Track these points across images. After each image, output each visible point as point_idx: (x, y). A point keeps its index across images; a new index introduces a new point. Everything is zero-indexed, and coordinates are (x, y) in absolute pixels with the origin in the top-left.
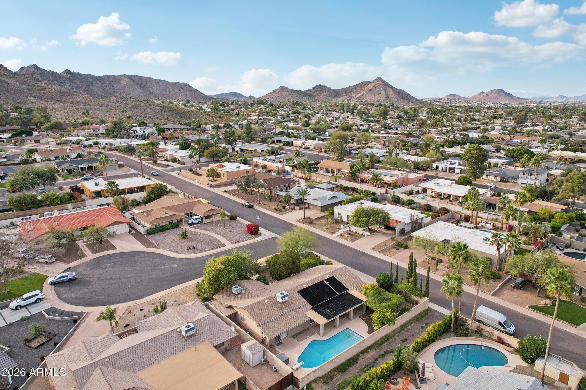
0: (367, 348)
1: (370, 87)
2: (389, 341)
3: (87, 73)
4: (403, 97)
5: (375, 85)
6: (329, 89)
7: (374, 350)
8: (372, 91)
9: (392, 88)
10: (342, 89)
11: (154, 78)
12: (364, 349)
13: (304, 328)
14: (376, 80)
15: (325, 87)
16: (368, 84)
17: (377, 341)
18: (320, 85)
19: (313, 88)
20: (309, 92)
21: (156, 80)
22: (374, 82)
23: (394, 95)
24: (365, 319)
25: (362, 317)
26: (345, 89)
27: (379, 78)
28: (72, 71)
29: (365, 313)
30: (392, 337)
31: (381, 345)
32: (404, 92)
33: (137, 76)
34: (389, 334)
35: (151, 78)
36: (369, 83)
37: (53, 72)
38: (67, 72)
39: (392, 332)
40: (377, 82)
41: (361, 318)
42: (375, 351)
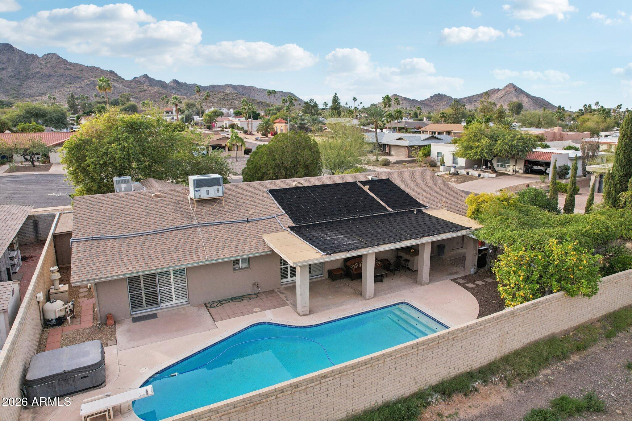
0: (471, 375)
1: (500, 94)
2: (569, 362)
3: (193, 83)
4: (541, 106)
5: (505, 92)
6: (450, 98)
7: (502, 387)
8: (502, 99)
9: (527, 95)
10: (465, 98)
11: (259, 88)
12: (456, 377)
13: (256, 285)
14: (507, 86)
15: (445, 96)
16: (497, 92)
17: (518, 353)
18: (439, 94)
19: (431, 97)
20: (425, 102)
21: (260, 89)
22: (504, 89)
23: (529, 103)
24: (470, 285)
25: (462, 281)
26: (469, 97)
27: (510, 84)
28: (179, 81)
29: (472, 271)
30: (581, 348)
31: (534, 372)
32: (543, 100)
33: (241, 86)
34: (567, 333)
35: (255, 88)
36: (499, 90)
37: (161, 81)
38: (175, 81)
39: (577, 328)
40: (508, 89)
41: (459, 284)
42: (507, 394)
